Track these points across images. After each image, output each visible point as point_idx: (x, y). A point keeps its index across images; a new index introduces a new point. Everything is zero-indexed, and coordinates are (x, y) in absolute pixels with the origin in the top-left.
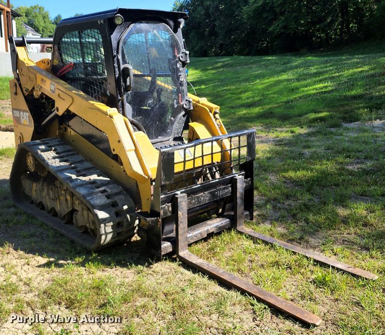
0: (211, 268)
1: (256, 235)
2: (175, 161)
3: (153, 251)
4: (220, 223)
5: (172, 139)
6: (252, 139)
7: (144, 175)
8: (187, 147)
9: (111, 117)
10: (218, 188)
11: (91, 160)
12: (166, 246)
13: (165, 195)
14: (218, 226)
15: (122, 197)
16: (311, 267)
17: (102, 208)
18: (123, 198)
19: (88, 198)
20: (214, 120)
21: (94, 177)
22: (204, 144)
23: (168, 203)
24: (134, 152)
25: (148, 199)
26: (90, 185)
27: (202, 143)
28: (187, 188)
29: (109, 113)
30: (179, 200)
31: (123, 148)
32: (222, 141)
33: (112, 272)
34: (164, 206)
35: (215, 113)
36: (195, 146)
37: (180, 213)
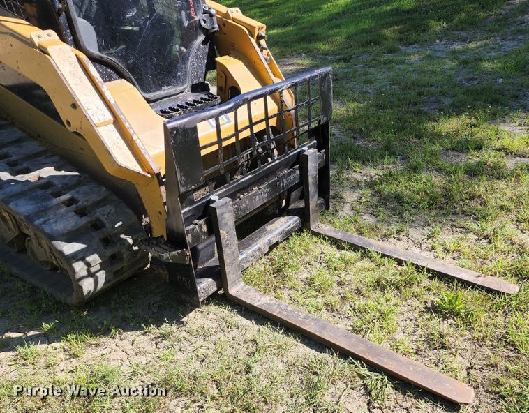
0: (285, 313)
1: (339, 236)
2: (201, 144)
3: (184, 296)
4: (286, 225)
5: (189, 88)
6: (326, 84)
7: (143, 173)
8: (221, 113)
9: (44, 51)
10: (281, 174)
11: (39, 136)
12: (206, 286)
13: (191, 205)
14: (284, 230)
15: (109, 208)
16: (425, 282)
17: (70, 238)
18: (113, 210)
19: (37, 222)
20: (258, 50)
21: (48, 172)
22: (252, 103)
23: (199, 219)
24: (112, 127)
25: (160, 213)
26: (40, 192)
27: (248, 101)
28: (230, 185)
29: (37, 41)
30: (218, 212)
31: (85, 118)
32: (281, 93)
33: (113, 346)
34: (192, 226)
35: (259, 37)
36: (235, 108)
37: (223, 233)
